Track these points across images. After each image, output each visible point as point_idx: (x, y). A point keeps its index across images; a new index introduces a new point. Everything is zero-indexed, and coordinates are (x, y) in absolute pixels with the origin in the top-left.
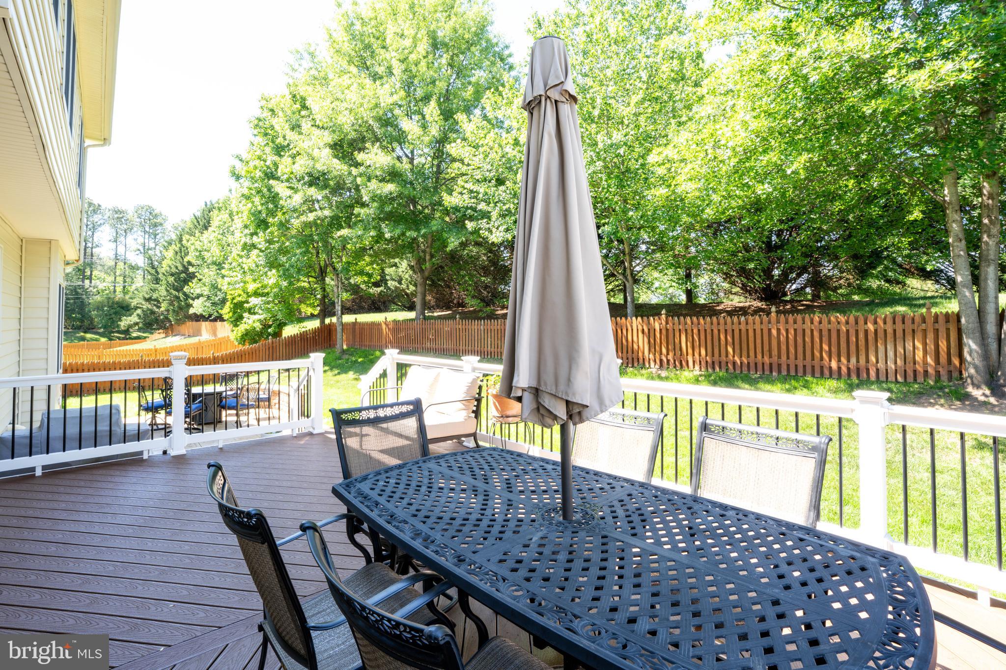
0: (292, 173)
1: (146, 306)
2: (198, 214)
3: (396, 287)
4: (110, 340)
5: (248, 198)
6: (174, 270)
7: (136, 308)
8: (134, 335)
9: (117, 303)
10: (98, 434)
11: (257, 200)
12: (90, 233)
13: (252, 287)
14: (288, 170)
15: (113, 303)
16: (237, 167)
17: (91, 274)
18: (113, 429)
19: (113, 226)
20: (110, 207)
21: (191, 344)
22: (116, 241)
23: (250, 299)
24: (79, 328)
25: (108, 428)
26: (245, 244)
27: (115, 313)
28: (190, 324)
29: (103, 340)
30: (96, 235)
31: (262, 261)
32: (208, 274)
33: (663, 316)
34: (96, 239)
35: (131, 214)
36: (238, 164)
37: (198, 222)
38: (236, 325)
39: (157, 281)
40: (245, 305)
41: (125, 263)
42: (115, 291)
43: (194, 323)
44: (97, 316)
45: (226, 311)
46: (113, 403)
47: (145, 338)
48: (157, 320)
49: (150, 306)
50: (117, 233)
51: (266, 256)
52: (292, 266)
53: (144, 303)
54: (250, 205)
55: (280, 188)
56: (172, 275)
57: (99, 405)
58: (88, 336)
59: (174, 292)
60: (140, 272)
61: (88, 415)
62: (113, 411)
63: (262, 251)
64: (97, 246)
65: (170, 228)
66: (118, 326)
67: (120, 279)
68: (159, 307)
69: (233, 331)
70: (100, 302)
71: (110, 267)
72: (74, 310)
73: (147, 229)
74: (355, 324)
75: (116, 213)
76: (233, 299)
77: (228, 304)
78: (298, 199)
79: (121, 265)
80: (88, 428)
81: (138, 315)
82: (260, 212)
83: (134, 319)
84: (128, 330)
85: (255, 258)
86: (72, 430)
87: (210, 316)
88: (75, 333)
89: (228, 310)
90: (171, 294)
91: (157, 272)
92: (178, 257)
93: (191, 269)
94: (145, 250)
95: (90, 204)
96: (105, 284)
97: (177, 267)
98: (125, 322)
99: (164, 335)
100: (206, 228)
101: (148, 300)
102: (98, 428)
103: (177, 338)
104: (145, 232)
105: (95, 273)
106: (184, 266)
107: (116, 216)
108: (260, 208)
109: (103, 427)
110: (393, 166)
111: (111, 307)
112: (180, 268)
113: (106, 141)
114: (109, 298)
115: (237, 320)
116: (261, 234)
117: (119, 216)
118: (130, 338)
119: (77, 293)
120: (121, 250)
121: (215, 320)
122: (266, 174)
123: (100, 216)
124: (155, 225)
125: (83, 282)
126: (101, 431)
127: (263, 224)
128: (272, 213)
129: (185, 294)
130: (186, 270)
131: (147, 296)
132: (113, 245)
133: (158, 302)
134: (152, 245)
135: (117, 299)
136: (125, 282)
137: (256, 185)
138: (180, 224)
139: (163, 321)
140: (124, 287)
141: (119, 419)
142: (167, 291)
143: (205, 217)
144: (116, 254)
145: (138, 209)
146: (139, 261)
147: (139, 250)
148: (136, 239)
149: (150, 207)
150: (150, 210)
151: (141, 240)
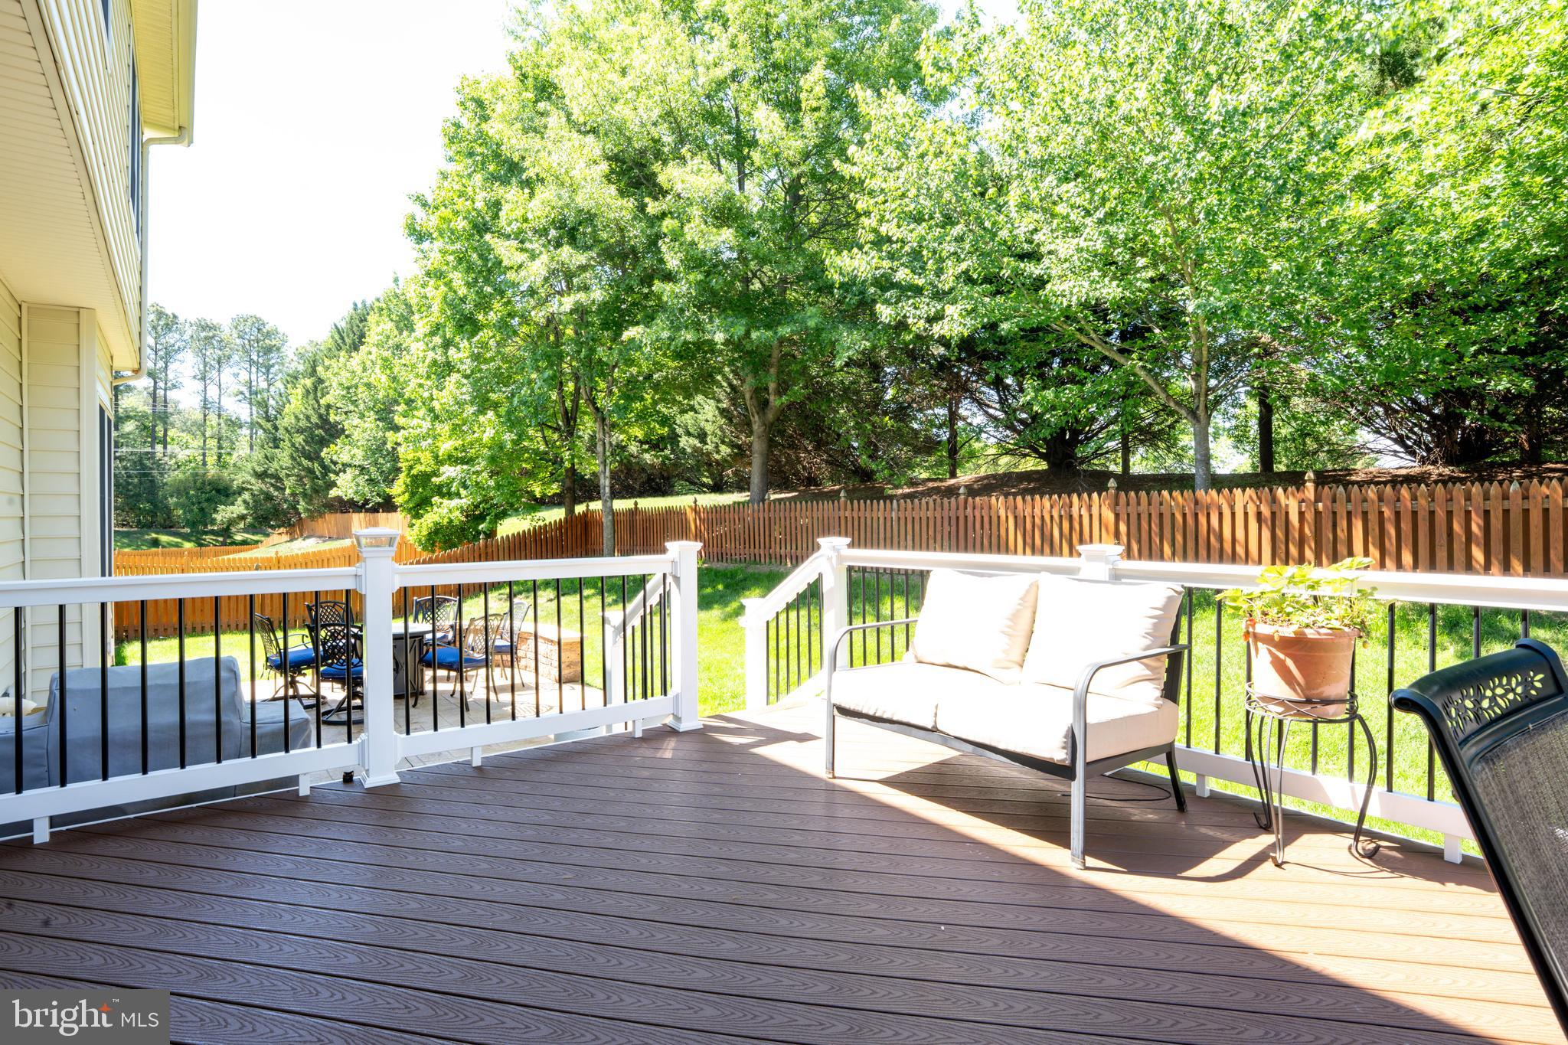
0: (526, 220)
1: (257, 485)
2: (343, 325)
3: (695, 449)
4: (201, 545)
5: (439, 275)
6: (303, 423)
7: (241, 490)
8: (239, 537)
9: (210, 483)
10: (188, 732)
11: (458, 278)
12: (161, 364)
13: (446, 446)
14: (519, 213)
15: (203, 483)
16: (418, 220)
17: (165, 435)
18: (223, 718)
19: (201, 352)
20: (193, 319)
21: (337, 550)
22: (204, 378)
23: (442, 469)
24: (150, 526)
25: (213, 717)
26: (435, 362)
27: (208, 500)
28: (332, 520)
29: (188, 545)
30: (171, 367)
31: (466, 392)
32: (362, 429)
33: (1310, 485)
34: (171, 375)
35: (227, 331)
36: (420, 213)
37: (342, 338)
38: (418, 516)
40: (434, 479)
41: (219, 416)
42: (205, 464)
43: (339, 515)
44: (177, 505)
45: (398, 490)
46: (223, 655)
47: (257, 542)
48: (276, 510)
49: (263, 487)
50: (205, 364)
51: (474, 384)
52: (524, 403)
53: (253, 481)
54: (443, 289)
55: (505, 251)
56: (300, 431)
57: (187, 658)
58: (164, 538)
59: (305, 462)
60: (245, 431)
61: (162, 683)
62: (223, 674)
63: (467, 377)
64: (174, 386)
65: (291, 356)
66: (213, 522)
67: (212, 443)
68: (280, 489)
69: (412, 526)
70: (181, 481)
71: (194, 423)
72: (139, 495)
73: (255, 357)
74: (633, 512)
75: (203, 329)
76: (411, 468)
77: (402, 476)
78: (536, 271)
79: (213, 419)
80: (163, 717)
81: (245, 502)
82: (463, 300)
83: (238, 508)
84: (227, 529)
85: (453, 390)
86: (124, 722)
87: (367, 502)
88: (143, 534)
89: (403, 488)
90: (300, 464)
91: (275, 427)
92: (311, 400)
93: (334, 418)
94: (252, 395)
95: (160, 314)
96: (188, 452)
97: (308, 418)
98: (223, 514)
99: (286, 538)
100: (355, 347)
101: (261, 476)
102: (188, 717)
103: (312, 541)
104: (251, 362)
105: (171, 433)
106: (320, 416)
107: (203, 334)
108: (462, 291)
109: (200, 714)
110: (729, 198)
111: (200, 490)
112: (314, 419)
113: (182, 132)
114: (197, 474)
115: (419, 506)
116: (465, 344)
117: (207, 333)
118: (234, 543)
119: (144, 467)
120: (213, 392)
121: (375, 510)
122: (475, 226)
123: (177, 336)
124: (268, 350)
125: (153, 447)
126: (196, 724)
127: (468, 324)
128: (484, 304)
129: (323, 464)
130: (323, 420)
131: (259, 469)
132: (200, 386)
133: (279, 479)
134: (264, 385)
135: (209, 477)
136: (220, 447)
137: (458, 246)
138: (309, 348)
139: (286, 513)
140: (220, 456)
141: (236, 693)
142: (293, 458)
143: (355, 328)
144: (205, 400)
145: (239, 323)
146: (243, 412)
147: (242, 393)
148: (236, 375)
149: (258, 319)
150: (259, 324)
151: (244, 376)
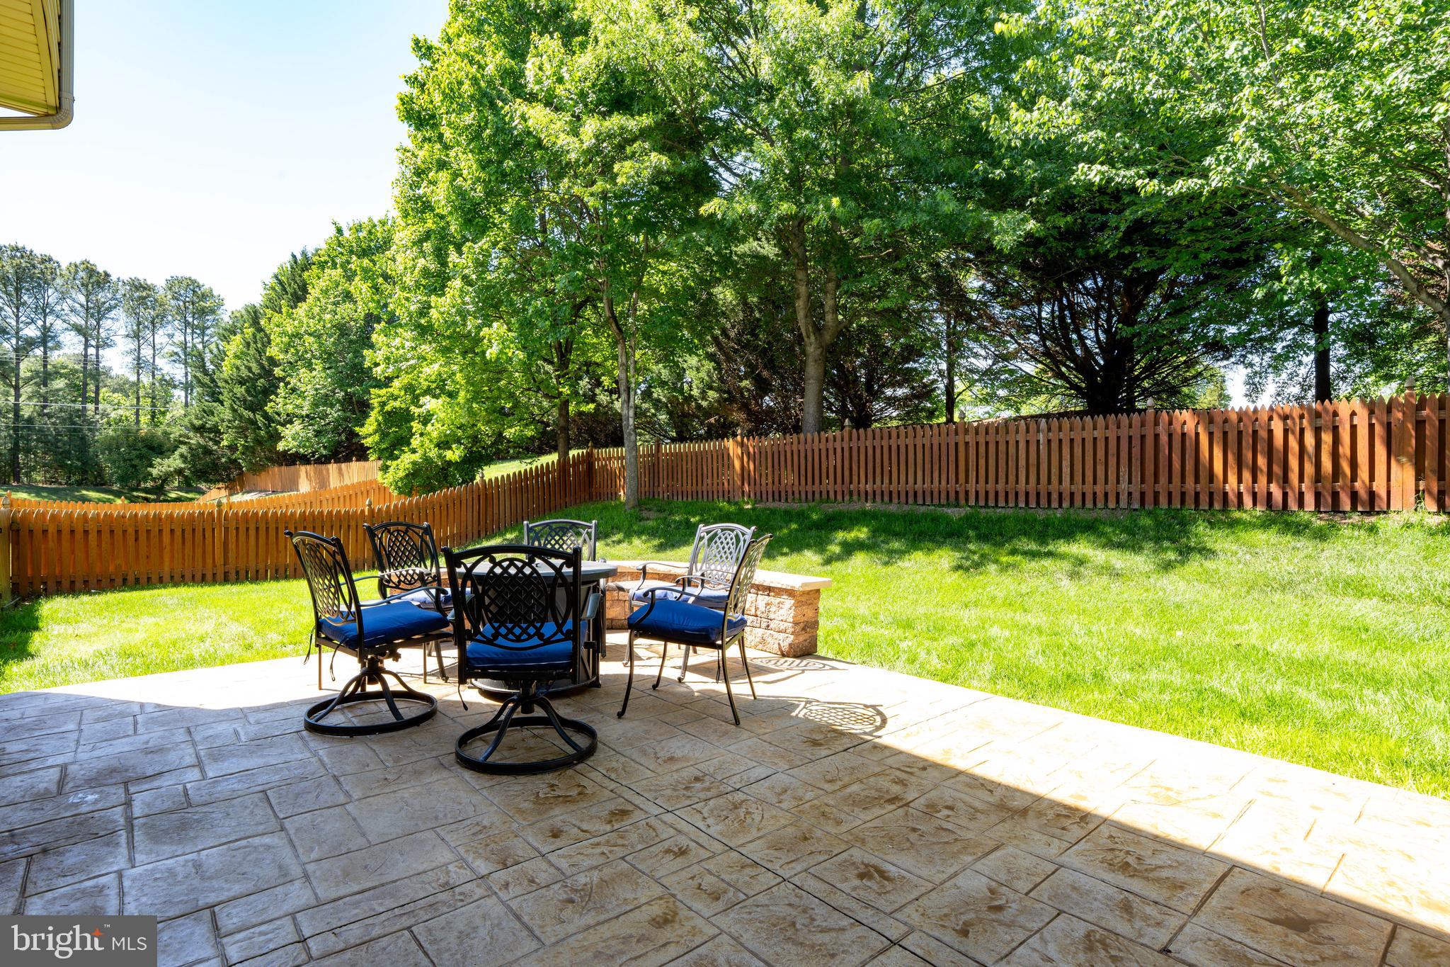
1: (195, 439)
6: (244, 373)
7: (178, 444)
8: (173, 495)
9: (143, 440)
12: (93, 322)
15: (136, 440)
17: (97, 393)
19: (133, 312)
20: (125, 278)
22: (137, 338)
24: (80, 484)
27: (141, 456)
28: (276, 471)
30: (103, 325)
34: (103, 334)
35: (162, 292)
37: (284, 289)
38: (393, 458)
39: (215, 396)
41: (153, 375)
42: (138, 422)
43: (284, 468)
44: (109, 462)
47: (191, 499)
48: (214, 464)
49: (202, 441)
50: (139, 324)
53: (191, 434)
56: (241, 383)
58: (93, 494)
59: (247, 414)
60: (180, 391)
64: (106, 344)
65: (226, 317)
66: (147, 477)
67: (146, 403)
68: (217, 443)
69: (385, 469)
70: (112, 439)
71: (127, 383)
72: (68, 452)
73: (190, 320)
75: (137, 288)
76: (383, 404)
79: (146, 378)
81: (182, 456)
83: (174, 462)
84: (162, 486)
87: (313, 454)
88: (73, 491)
89: (374, 427)
90: (241, 416)
91: (213, 381)
92: (252, 351)
93: (278, 372)
94: (188, 356)
95: (91, 272)
96: (120, 412)
97: (249, 369)
98: (159, 468)
99: (225, 492)
100: (300, 298)
101: (200, 429)
103: (253, 495)
104: (187, 324)
105: (104, 392)
106: (262, 367)
107: (136, 294)
111: (132, 447)
112: (257, 370)
114: (129, 433)
115: (394, 447)
117: (140, 293)
119: (74, 424)
120: (146, 352)
123: (109, 294)
124: (203, 312)
125: (84, 405)
129: (266, 416)
130: (267, 373)
131: (198, 423)
132: (132, 345)
133: (218, 432)
134: (199, 347)
135: (143, 433)
136: (154, 405)
139: (226, 469)
140: (153, 417)
142: (234, 411)
143: (297, 278)
144: (139, 358)
145: (172, 284)
146: (178, 372)
147: (176, 354)
148: (171, 336)
149: (194, 282)
150: (193, 285)
151: (179, 337)
